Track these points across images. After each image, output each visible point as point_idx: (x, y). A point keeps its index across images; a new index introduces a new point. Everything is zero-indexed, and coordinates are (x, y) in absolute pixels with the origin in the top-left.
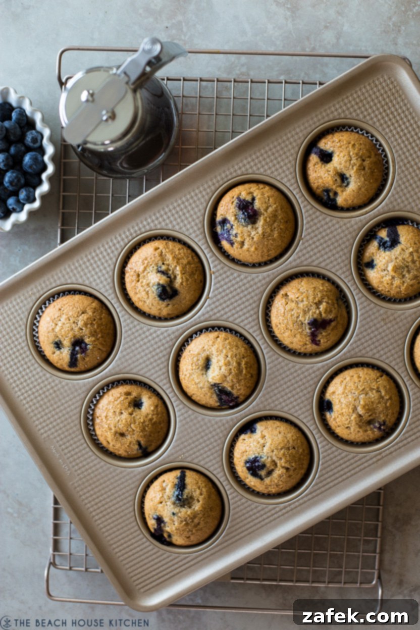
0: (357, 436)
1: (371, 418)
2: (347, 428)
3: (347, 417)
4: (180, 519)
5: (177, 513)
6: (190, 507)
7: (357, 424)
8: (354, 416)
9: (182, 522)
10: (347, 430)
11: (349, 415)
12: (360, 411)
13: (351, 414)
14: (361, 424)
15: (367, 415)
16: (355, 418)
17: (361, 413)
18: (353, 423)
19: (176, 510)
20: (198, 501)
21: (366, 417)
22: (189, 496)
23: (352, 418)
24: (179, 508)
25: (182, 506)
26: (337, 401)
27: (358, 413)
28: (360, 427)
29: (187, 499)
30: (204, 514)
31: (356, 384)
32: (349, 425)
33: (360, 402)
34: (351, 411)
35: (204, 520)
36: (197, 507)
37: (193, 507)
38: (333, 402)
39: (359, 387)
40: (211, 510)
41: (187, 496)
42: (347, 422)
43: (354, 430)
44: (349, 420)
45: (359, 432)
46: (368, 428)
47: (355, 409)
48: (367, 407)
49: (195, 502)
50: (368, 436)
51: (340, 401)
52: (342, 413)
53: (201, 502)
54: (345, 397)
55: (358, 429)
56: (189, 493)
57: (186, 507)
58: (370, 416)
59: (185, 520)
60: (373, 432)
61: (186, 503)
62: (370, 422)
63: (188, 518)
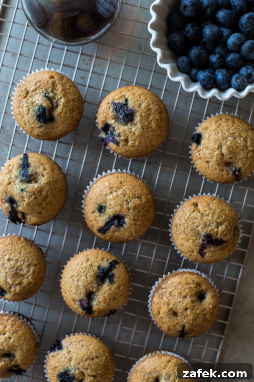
0: (213, 172)
1: (230, 160)
2: (207, 162)
3: (211, 151)
4: (28, 194)
5: (25, 189)
6: (36, 182)
7: (217, 160)
8: (218, 152)
9: (30, 196)
10: (206, 163)
11: (213, 151)
12: (224, 150)
13: (215, 150)
14: (220, 162)
15: (228, 156)
16: (218, 154)
17: (224, 152)
18: (214, 159)
19: (24, 186)
20: (43, 176)
21: (227, 157)
22: (34, 172)
23: (215, 154)
24: (26, 184)
25: (29, 182)
26: (207, 135)
27: (221, 151)
28: (219, 164)
29: (32, 175)
30: (50, 187)
31: (229, 127)
32: (210, 160)
33: (227, 142)
34: (216, 147)
35: (51, 193)
36: (43, 180)
37: (39, 182)
38: (203, 136)
39: (231, 129)
40: (56, 183)
41: (32, 172)
42: (208, 156)
43: (212, 166)
44: (212, 154)
45: (216, 168)
46: (225, 168)
47: (220, 147)
48: (231, 149)
49: (40, 177)
50: (222, 176)
51: (209, 136)
52: (208, 147)
53: (46, 177)
54: (215, 134)
55: (216, 166)
56: (33, 170)
57: (32, 182)
58: (230, 158)
59: (34, 195)
60: (228, 174)
61: (32, 178)
62: (228, 164)
63: (36, 193)
